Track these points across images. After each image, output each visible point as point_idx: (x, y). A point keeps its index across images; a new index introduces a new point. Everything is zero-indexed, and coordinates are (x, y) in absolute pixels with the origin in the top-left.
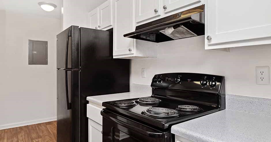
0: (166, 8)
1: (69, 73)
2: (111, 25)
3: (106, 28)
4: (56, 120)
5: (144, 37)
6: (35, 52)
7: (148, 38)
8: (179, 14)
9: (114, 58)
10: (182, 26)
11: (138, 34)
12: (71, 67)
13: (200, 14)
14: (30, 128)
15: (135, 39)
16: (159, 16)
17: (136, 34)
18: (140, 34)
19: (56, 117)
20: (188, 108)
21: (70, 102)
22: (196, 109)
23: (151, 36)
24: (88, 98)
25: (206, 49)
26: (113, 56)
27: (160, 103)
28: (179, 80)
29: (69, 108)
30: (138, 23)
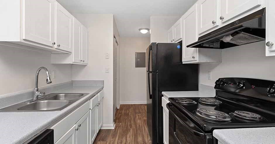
0: (223, 18)
1: (151, 74)
2: (181, 38)
3: (177, 41)
4: (146, 103)
5: (207, 46)
6: (139, 60)
7: (211, 46)
8: (236, 22)
9: (183, 63)
10: (242, 32)
11: (200, 43)
12: (151, 71)
13: (259, 19)
14: (136, 106)
15: (198, 48)
16: (218, 26)
17: (198, 44)
18: (203, 43)
19: (146, 102)
20: (248, 115)
21: (151, 94)
22: (256, 118)
23: (214, 44)
24: (163, 93)
25: (266, 56)
26: (182, 62)
27: (220, 105)
28: (242, 85)
29: (151, 98)
30: (200, 34)
